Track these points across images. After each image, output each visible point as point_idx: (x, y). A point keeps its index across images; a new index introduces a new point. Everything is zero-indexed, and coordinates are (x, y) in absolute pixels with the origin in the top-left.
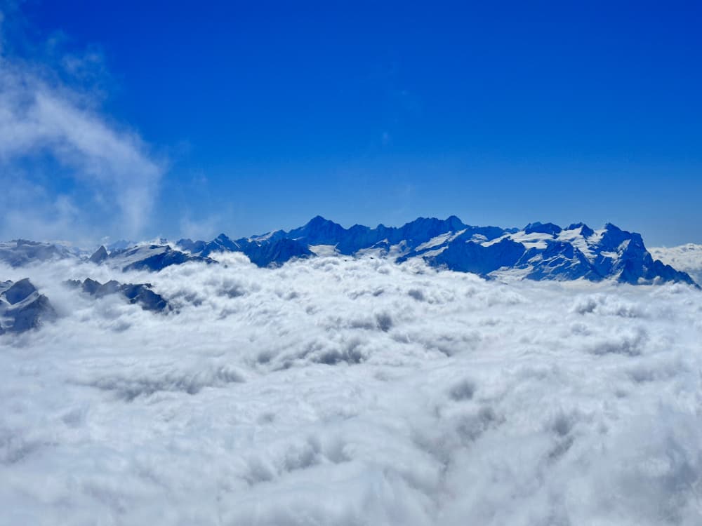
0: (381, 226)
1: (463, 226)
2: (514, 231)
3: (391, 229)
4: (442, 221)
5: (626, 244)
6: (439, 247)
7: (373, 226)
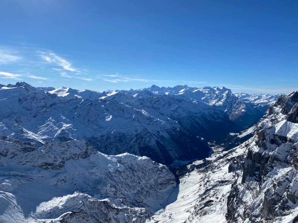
0: (168, 87)
1: (188, 87)
2: (201, 88)
3: (171, 88)
4: (183, 86)
5: (227, 92)
6: (182, 92)
7: (167, 87)
